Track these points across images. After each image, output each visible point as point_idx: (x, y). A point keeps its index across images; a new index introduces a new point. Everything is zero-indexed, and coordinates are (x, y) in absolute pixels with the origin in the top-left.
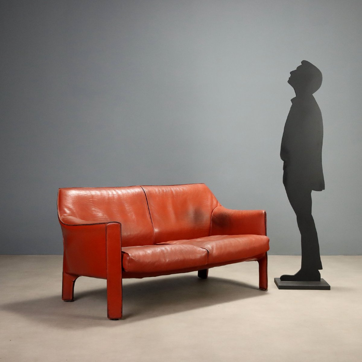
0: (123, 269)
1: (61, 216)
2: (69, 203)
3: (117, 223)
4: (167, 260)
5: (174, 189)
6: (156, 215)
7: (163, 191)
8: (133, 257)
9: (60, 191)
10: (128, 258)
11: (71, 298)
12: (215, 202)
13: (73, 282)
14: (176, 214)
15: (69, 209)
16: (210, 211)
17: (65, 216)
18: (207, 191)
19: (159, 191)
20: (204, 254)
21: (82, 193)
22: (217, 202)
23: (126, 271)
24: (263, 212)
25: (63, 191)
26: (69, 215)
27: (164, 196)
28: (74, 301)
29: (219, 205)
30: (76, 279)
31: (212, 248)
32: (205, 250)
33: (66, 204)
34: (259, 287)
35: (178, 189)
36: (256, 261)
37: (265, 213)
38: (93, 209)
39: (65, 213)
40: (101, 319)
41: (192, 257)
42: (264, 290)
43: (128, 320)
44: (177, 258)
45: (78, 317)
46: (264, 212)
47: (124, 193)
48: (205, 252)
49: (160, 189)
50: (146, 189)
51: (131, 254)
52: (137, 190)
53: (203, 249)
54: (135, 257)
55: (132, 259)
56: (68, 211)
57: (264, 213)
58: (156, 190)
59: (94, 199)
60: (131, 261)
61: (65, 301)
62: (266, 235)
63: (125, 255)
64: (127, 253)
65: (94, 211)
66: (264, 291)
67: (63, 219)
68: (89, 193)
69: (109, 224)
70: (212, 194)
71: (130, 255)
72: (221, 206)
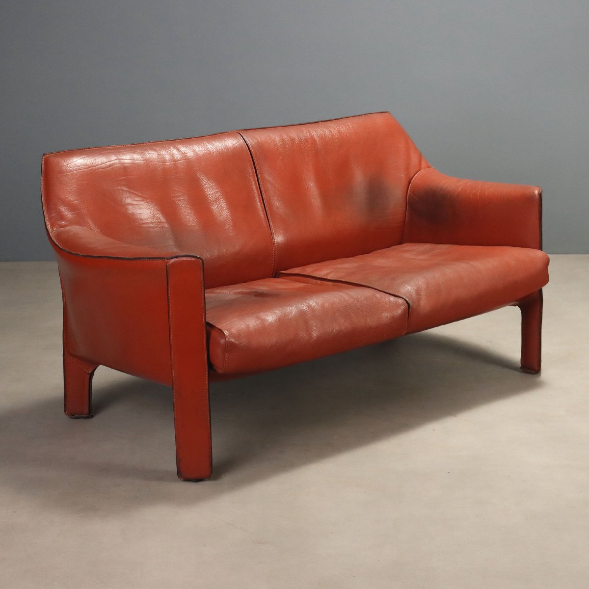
0: (211, 366)
1: (52, 226)
2: (69, 193)
3: (193, 259)
4: (315, 335)
5: (317, 132)
6: (277, 204)
7: (293, 140)
8: (234, 337)
9: (47, 161)
10: (223, 341)
11: (86, 410)
12: (414, 159)
13: (88, 376)
14: (325, 195)
15: (72, 207)
16: (403, 183)
17: (61, 226)
18: (395, 131)
19: (283, 140)
20: (399, 312)
21: (100, 161)
22: (420, 158)
23: (220, 371)
24: (534, 193)
25: (54, 160)
26: (71, 223)
27: (296, 151)
28: (92, 417)
29: (423, 164)
30: (94, 370)
31: (418, 292)
32: (400, 301)
33: (63, 196)
34: (520, 365)
35: (327, 132)
36: (515, 305)
37: (540, 195)
38: (128, 201)
39: (62, 217)
40: (161, 477)
41: (371, 321)
42: (534, 372)
43: (226, 479)
44: (336, 328)
45: (106, 470)
46: (536, 192)
47: (201, 153)
48: (401, 305)
49: (285, 137)
50: (252, 140)
51: (228, 330)
52: (231, 143)
53: (397, 299)
54: (238, 336)
55: (232, 344)
56: (68, 214)
57: (538, 197)
58: (275, 138)
59: (129, 177)
60: (230, 347)
61: (72, 418)
62: (541, 248)
63: (214, 333)
64: (219, 329)
65: (130, 207)
66: (533, 376)
67: (58, 236)
68: (117, 161)
69: (172, 261)
70: (407, 140)
71: (226, 333)
72: (429, 167)
